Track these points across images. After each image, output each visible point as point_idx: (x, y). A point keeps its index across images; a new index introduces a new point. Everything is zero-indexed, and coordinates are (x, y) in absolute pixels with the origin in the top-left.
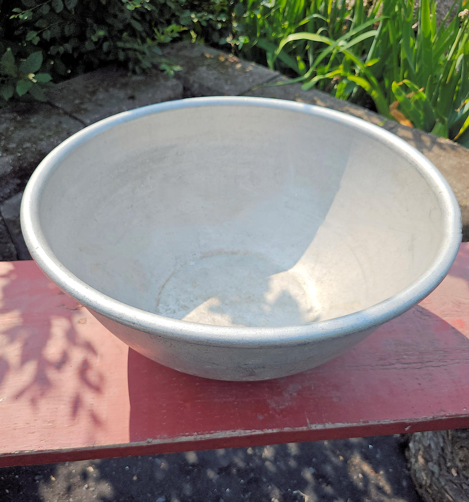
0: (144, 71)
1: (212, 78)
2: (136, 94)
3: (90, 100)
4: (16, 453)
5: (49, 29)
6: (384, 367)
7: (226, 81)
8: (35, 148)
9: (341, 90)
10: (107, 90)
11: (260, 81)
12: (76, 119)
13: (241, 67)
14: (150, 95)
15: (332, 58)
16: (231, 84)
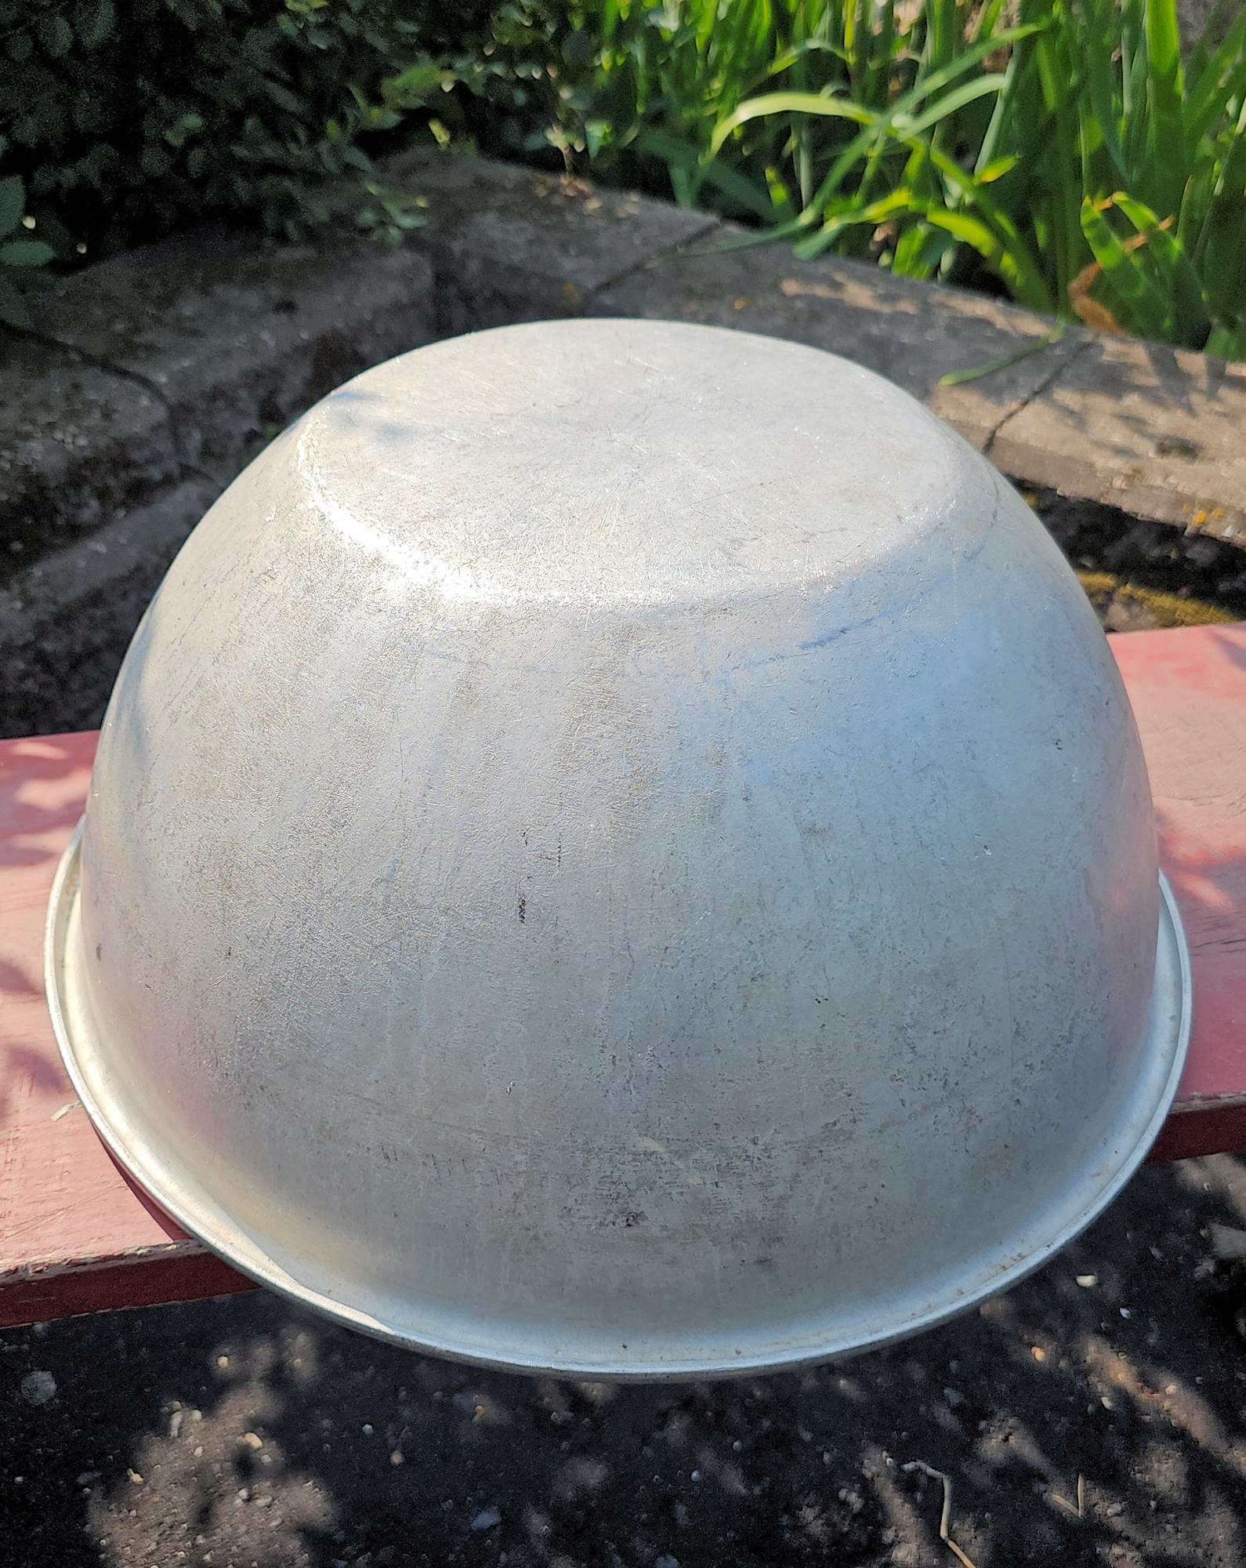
0: (311, 234)
1: (520, 240)
2: (298, 296)
3: (158, 321)
4: (139, 1252)
5: (30, 112)
6: (1233, 946)
7: (564, 247)
8: (12, 462)
9: (905, 261)
10: (205, 291)
11: (667, 242)
12: (123, 374)
13: (601, 207)
14: (339, 298)
15: (869, 171)
16: (580, 254)
